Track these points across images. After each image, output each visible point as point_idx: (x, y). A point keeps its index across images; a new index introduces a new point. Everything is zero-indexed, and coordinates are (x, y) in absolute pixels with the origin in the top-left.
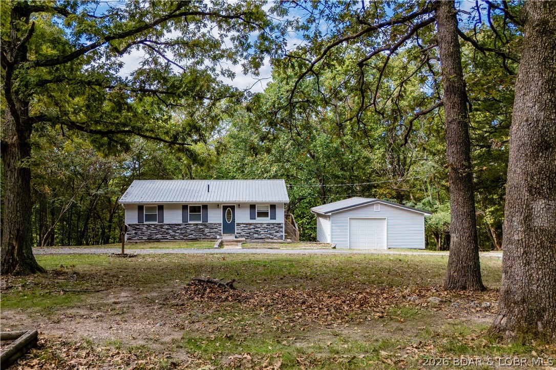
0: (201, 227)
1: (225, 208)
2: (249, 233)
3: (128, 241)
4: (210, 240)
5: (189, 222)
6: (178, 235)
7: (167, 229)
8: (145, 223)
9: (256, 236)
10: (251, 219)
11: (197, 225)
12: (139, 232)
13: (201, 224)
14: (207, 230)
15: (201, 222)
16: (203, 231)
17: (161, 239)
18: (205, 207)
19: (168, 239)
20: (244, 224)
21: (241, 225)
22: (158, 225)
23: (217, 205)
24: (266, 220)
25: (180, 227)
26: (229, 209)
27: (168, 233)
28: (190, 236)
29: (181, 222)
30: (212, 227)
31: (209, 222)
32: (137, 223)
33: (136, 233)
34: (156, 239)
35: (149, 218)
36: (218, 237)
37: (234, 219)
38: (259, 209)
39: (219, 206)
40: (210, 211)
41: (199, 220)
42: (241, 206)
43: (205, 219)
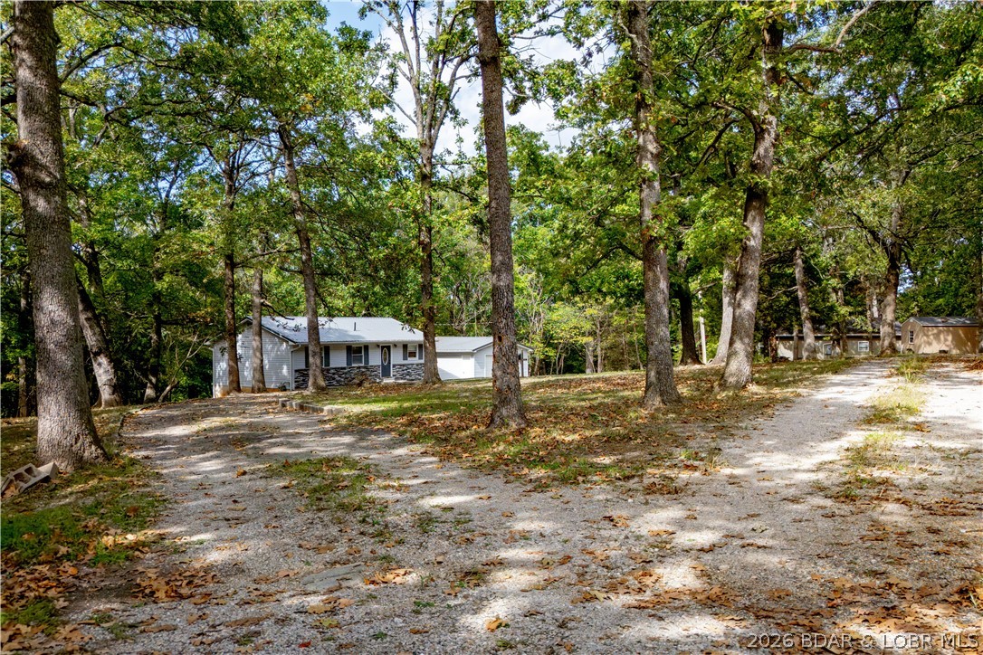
0: (363, 370)
1: (383, 347)
2: (403, 375)
3: (296, 390)
5: (353, 365)
6: (343, 380)
7: (334, 374)
9: (408, 377)
10: (404, 360)
11: (360, 367)
13: (364, 367)
14: (368, 373)
15: (363, 365)
16: (365, 375)
18: (367, 347)
20: (399, 365)
21: (397, 367)
23: (377, 345)
24: (414, 360)
25: (345, 371)
26: (386, 348)
27: (334, 379)
28: (354, 381)
29: (345, 365)
30: (373, 369)
31: (370, 364)
32: (304, 367)
33: (304, 380)
36: (378, 380)
37: (390, 360)
38: (410, 349)
39: (378, 346)
40: (370, 352)
41: (361, 362)
42: (395, 346)
43: (367, 361)
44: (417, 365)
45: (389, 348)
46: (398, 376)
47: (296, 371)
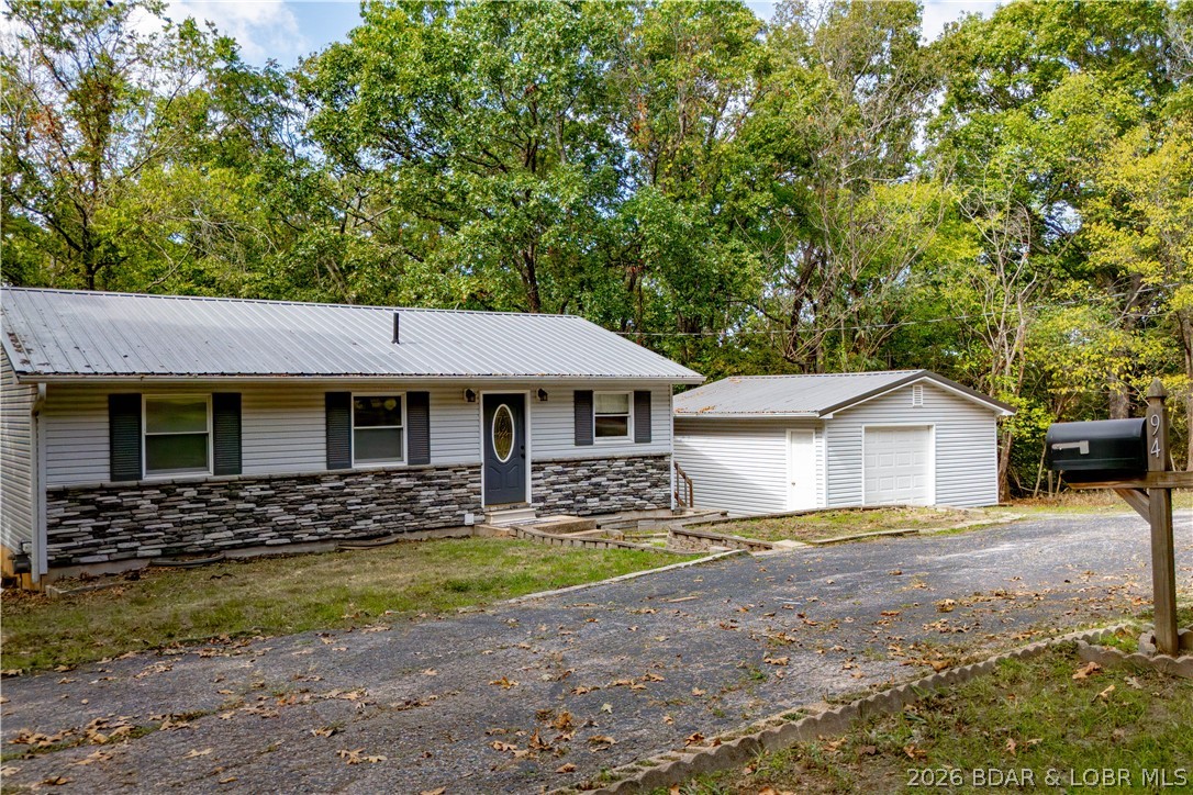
0: (404, 482)
1: (491, 402)
2: (573, 495)
3: (57, 573)
4: (436, 534)
5: (357, 466)
6: (308, 522)
7: (261, 501)
8: (148, 478)
9: (593, 503)
10: (577, 443)
11: (387, 474)
12: (119, 525)
13: (406, 473)
14: (427, 495)
15: (404, 464)
16: (413, 499)
17: (233, 547)
18: (420, 399)
19: (263, 544)
20: (558, 463)
21: (549, 469)
22: (215, 486)
23: (465, 392)
24: (623, 446)
25: (317, 489)
26: (504, 406)
27: (260, 520)
28: (361, 524)
29: (319, 466)
30: (445, 479)
31: (435, 461)
32: (104, 478)
33: (98, 532)
34: (208, 550)
35: (169, 451)
36: (470, 519)
37: (521, 448)
38: (601, 407)
39: (471, 396)
40: (436, 417)
41: (398, 455)
42: (542, 395)
43: (421, 448)
44: (631, 460)
45: (517, 403)
46: (554, 498)
47: (56, 495)
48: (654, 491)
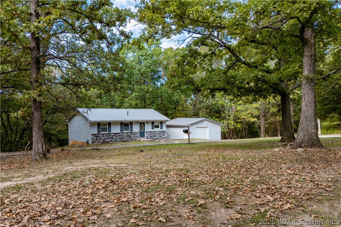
0: (129, 134)
1: (140, 123)
2: (151, 136)
3: (92, 144)
4: (133, 141)
5: (124, 132)
6: (118, 139)
7: (113, 136)
8: (101, 133)
9: (154, 138)
10: (152, 129)
11: (127, 133)
12: (98, 138)
13: (130, 133)
14: (132, 136)
15: (129, 132)
16: (131, 136)
17: (110, 142)
18: (131, 123)
19: (113, 141)
20: (149, 132)
21: (148, 133)
22: (108, 134)
24: (158, 130)
25: (119, 135)
26: (142, 124)
27: (113, 138)
28: (124, 139)
29: (119, 132)
30: (134, 134)
31: (133, 131)
32: (97, 133)
33: (96, 139)
34: (107, 142)
35: (105, 130)
36: (138, 139)
37: (144, 129)
38: (155, 124)
39: (138, 123)
40: (133, 125)
41: (129, 130)
42: (147, 122)
44: (160, 132)
45: (144, 123)
46: (149, 137)
47: (92, 135)
48: (163, 136)
